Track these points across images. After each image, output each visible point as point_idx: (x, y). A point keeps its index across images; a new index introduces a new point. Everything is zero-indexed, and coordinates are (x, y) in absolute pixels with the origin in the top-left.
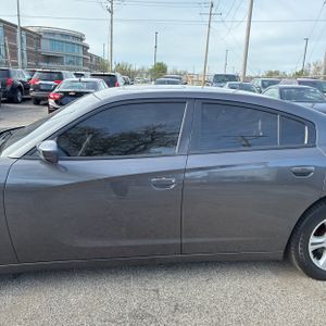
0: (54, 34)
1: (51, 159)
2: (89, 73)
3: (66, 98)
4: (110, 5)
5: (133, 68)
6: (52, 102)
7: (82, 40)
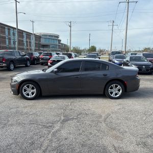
0: (46, 35)
1: (56, 72)
2: (61, 53)
3: (54, 63)
4: (70, 24)
5: (81, 49)
6: (49, 64)
7: (58, 37)
